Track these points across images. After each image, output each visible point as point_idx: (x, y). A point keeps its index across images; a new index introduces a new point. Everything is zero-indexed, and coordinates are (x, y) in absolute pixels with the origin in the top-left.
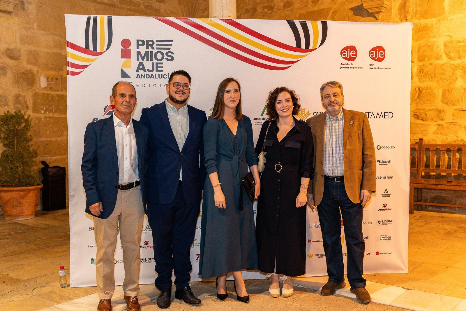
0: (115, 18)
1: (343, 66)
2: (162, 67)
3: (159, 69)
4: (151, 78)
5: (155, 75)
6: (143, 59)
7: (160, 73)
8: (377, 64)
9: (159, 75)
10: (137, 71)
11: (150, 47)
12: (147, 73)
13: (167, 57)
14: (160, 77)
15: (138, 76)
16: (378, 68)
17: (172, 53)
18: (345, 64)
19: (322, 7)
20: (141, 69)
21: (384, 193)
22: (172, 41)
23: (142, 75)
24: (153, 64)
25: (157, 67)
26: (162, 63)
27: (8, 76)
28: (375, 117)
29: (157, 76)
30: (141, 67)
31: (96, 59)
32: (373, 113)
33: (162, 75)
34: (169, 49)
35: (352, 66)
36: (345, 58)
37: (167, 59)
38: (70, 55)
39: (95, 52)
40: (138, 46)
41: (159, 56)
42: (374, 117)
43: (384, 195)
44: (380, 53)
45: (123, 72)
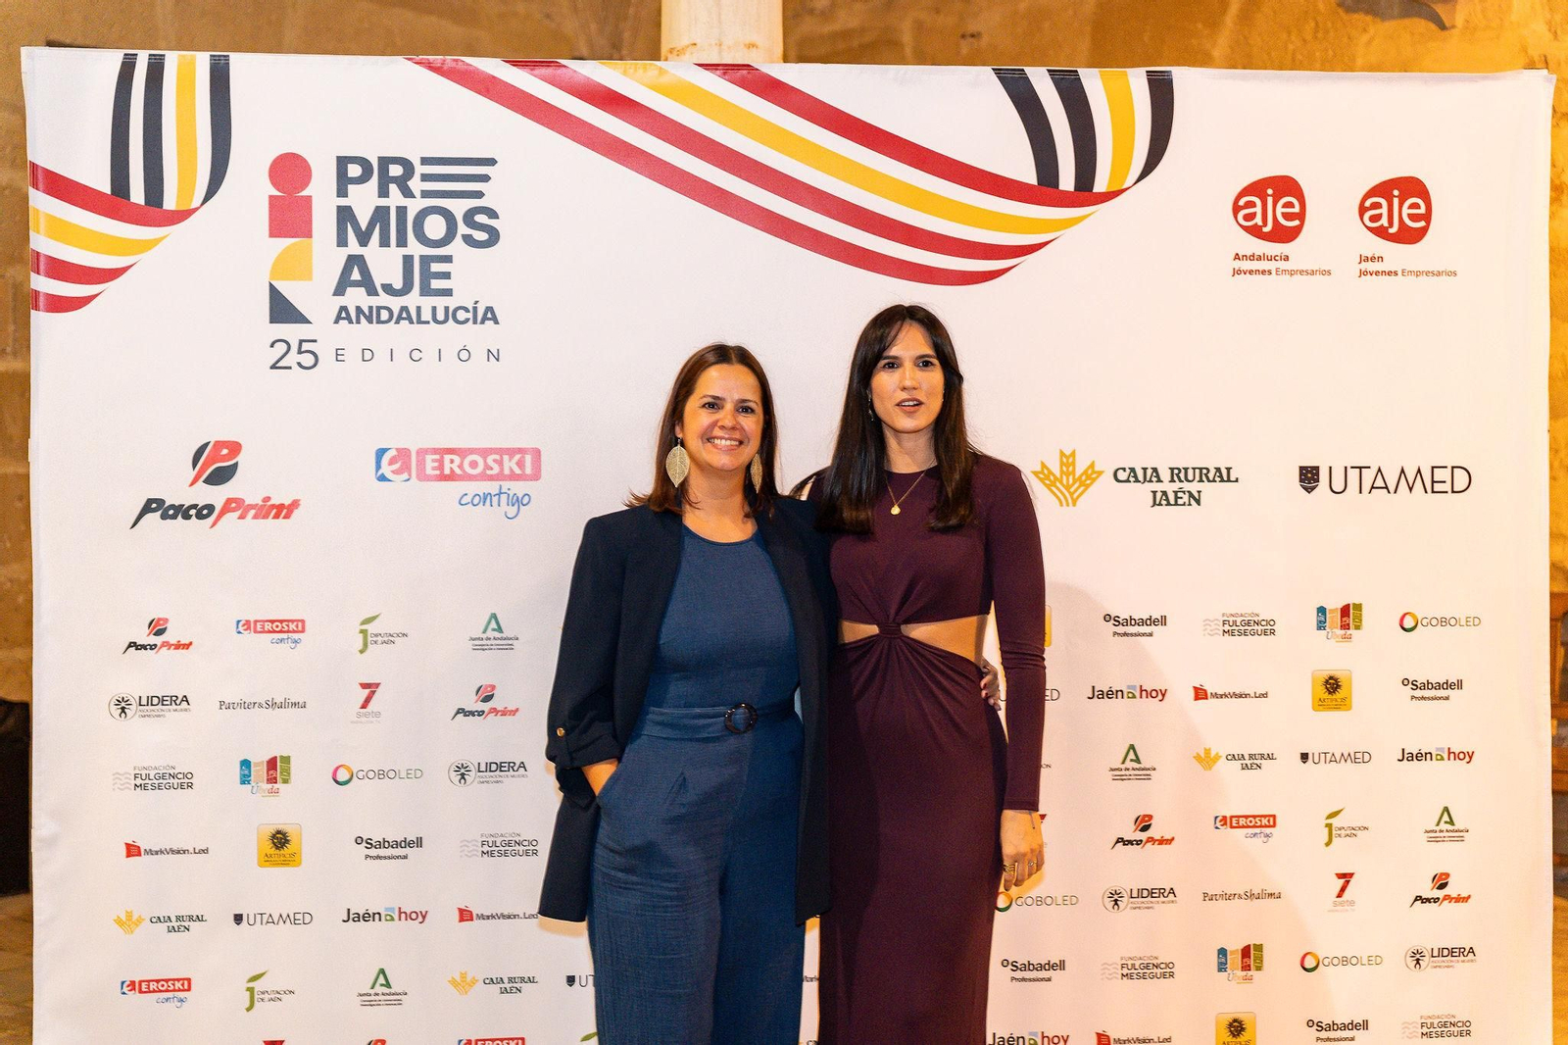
0: (241, 65)
1: (1243, 266)
2: (447, 276)
3: (436, 284)
4: (397, 322)
5: (419, 309)
6: (364, 238)
7: (441, 302)
8: (1396, 254)
9: (434, 309)
10: (339, 291)
11: (393, 188)
12: (383, 299)
13: (469, 231)
14: (441, 316)
15: (343, 314)
16: (1400, 273)
17: (492, 214)
18: (1252, 258)
20: (356, 284)
21: (1438, 825)
22: (491, 162)
23: (358, 309)
24: (408, 260)
25: (423, 276)
26: (448, 259)
28: (1392, 488)
29: (426, 315)
30: (356, 275)
31: (158, 241)
32: (1379, 470)
33: (447, 309)
34: (479, 195)
35: (1282, 265)
36: (1255, 232)
37: (468, 240)
38: (42, 220)
39: (155, 212)
40: (343, 183)
41: (435, 227)
42: (1386, 488)
43: (1438, 834)
44: (1410, 207)
45: (275, 295)
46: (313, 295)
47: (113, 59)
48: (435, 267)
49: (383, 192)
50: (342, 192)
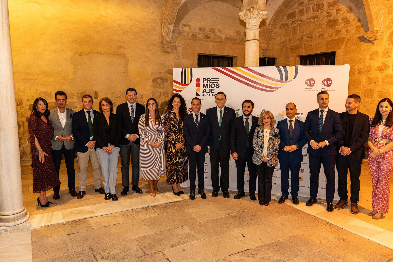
0: (193, 69)
1: (306, 89)
2: (214, 91)
3: (213, 92)
4: (209, 96)
6: (205, 87)
7: (213, 94)
8: (327, 88)
10: (203, 93)
11: (209, 81)
12: (207, 93)
13: (216, 86)
15: (203, 95)
17: (219, 84)
19: (341, 37)
20: (205, 92)
22: (219, 79)
23: (205, 94)
24: (210, 89)
25: (212, 91)
26: (214, 89)
27: (168, 83)
29: (212, 95)
30: (205, 91)
31: (185, 87)
34: (217, 82)
35: (312, 89)
36: (308, 85)
37: (216, 87)
38: (175, 86)
39: (185, 85)
40: (203, 81)
41: (213, 86)
44: (329, 82)
45: (197, 93)
46: (200, 93)
47: (181, 69)
48: (213, 90)
49: (208, 82)
50: (203, 82)
